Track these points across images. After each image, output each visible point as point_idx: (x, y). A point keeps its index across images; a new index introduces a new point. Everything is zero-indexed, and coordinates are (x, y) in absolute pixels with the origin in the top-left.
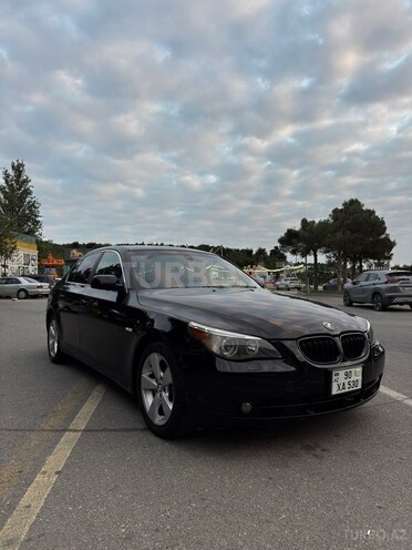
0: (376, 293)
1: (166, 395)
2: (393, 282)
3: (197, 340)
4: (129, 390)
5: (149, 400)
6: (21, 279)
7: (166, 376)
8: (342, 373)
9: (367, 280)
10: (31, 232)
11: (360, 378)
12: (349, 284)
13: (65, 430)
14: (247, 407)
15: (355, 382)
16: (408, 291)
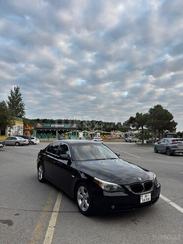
0: (168, 148)
1: (86, 201)
2: (175, 144)
3: (97, 184)
4: (72, 196)
5: (80, 202)
6: (17, 137)
7: (87, 195)
8: (144, 196)
9: (164, 142)
10: (20, 116)
11: (150, 197)
12: (156, 143)
13: (53, 211)
14: (113, 207)
15: (148, 199)
16: (181, 148)
